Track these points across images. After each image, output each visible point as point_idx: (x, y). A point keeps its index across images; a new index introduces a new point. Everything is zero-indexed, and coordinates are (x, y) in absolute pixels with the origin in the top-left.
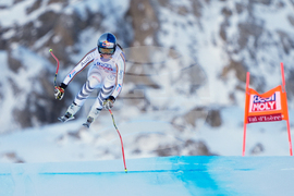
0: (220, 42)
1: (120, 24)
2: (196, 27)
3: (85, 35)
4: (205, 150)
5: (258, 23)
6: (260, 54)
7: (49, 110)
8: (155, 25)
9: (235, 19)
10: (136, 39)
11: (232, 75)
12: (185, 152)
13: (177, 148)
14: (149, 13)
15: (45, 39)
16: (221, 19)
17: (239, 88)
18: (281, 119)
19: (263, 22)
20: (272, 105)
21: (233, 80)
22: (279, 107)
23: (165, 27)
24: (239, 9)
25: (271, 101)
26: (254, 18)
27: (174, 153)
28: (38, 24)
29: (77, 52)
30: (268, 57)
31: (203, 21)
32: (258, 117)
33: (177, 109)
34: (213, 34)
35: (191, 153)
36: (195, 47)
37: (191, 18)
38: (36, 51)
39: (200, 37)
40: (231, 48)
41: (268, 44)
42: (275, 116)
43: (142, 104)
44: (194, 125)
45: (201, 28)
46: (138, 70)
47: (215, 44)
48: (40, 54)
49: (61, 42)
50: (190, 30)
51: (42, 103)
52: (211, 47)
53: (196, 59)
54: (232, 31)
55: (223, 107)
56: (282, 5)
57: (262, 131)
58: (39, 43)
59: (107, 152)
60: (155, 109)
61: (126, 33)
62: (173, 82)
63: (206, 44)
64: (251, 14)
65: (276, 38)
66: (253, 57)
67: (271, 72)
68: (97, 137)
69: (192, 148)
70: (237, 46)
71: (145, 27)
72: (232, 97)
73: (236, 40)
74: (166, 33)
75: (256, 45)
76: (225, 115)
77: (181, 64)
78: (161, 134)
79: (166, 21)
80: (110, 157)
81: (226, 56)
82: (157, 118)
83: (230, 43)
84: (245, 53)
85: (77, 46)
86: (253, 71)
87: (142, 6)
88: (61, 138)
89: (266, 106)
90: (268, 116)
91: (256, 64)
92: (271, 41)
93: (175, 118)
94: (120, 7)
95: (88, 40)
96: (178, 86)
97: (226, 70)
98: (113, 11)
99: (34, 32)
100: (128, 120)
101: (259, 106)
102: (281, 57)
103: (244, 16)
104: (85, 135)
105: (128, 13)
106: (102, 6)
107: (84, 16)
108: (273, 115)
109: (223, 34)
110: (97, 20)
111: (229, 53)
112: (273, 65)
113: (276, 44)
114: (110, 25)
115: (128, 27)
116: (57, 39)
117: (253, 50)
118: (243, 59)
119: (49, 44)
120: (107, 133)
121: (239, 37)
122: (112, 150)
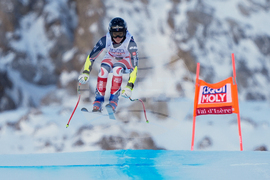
0: (168, 30)
1: (63, 10)
2: (143, 14)
3: (25, 20)
5: (208, 11)
6: (209, 44)
8: (100, 11)
9: (183, 7)
10: (80, 25)
11: (180, 63)
13: (121, 140)
16: (169, 6)
17: (186, 79)
18: (231, 112)
19: (213, 10)
20: (222, 97)
21: (181, 69)
22: (229, 100)
25: (222, 93)
26: (203, 6)
27: (118, 145)
29: (18, 38)
30: (218, 46)
31: (151, 8)
32: (207, 109)
34: (160, 21)
35: (136, 146)
36: (142, 35)
37: (138, 4)
39: (147, 24)
40: (179, 37)
41: (217, 34)
42: (226, 109)
45: (148, 15)
47: (162, 32)
50: (137, 17)
52: (158, 35)
54: (181, 19)
55: (169, 99)
57: (211, 123)
59: (48, 144)
61: (70, 19)
63: (153, 32)
64: (200, 2)
65: (226, 27)
66: (202, 46)
67: (221, 63)
68: (38, 128)
70: (186, 35)
71: (91, 13)
72: (179, 87)
73: (184, 28)
75: (205, 34)
76: (172, 106)
78: (106, 126)
81: (174, 44)
83: (178, 31)
84: (194, 43)
85: (18, 32)
86: (202, 61)
89: (216, 98)
90: (218, 108)
91: (205, 54)
92: (221, 30)
95: (29, 25)
101: (208, 98)
102: (230, 47)
103: (193, 4)
104: (23, 125)
108: (223, 108)
109: (171, 22)
110: (39, 4)
111: (177, 42)
112: (222, 55)
113: (226, 33)
114: (53, 10)
115: (72, 12)
117: (202, 40)
118: (192, 49)
120: (48, 124)
121: (187, 25)
122: (53, 142)
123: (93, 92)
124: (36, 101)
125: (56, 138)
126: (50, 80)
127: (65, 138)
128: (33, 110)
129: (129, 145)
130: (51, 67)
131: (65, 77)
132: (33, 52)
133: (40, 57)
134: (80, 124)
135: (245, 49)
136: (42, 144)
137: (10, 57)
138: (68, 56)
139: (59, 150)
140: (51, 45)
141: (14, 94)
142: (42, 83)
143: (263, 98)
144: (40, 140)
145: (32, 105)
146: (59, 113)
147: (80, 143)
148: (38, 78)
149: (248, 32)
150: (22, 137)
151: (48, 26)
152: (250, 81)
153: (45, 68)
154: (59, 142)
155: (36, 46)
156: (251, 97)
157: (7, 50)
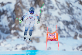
1: (12, 14)
3: (2, 16)
4: (35, 49)
6: (50, 22)
8: (21, 14)
9: (43, 13)
11: (43, 28)
12: (29, 49)
13: (27, 48)
14: (20, 11)
16: (40, 12)
17: (44, 32)
18: (56, 40)
19: (51, 14)
20: (54, 36)
21: (43, 30)
22: (56, 37)
24: (45, 10)
27: (26, 49)
30: (52, 23)
32: (50, 40)
35: (31, 50)
40: (42, 21)
42: (55, 40)
43: (18, 36)
44: (32, 42)
46: (17, 26)
54: (43, 16)
56: (56, 9)
57: (51, 44)
59: (8, 49)
60: (21, 37)
61: (14, 16)
65: (55, 18)
67: (53, 27)
68: (5, 45)
69: (31, 48)
70: (44, 20)
71: (19, 14)
72: (42, 34)
73: (44, 18)
75: (49, 20)
76: (41, 39)
78: (23, 44)
79: (25, 13)
80: (9, 50)
84: (46, 22)
86: (48, 27)
87: (18, 9)
89: (52, 37)
92: (53, 19)
94: (12, 9)
95: (3, 18)
97: (41, 27)
98: (10, 10)
100: (14, 40)
101: (50, 37)
102: (56, 23)
103: (46, 12)
104: (2, 44)
105: (14, 11)
106: (7, 9)
107: (2, 11)
108: (54, 39)
110: (6, 12)
112: (54, 25)
113: (55, 20)
114: (9, 14)
115: (14, 14)
118: (46, 24)
120: (8, 44)
123: (20, 36)
124: (5, 38)
126: (8, 32)
127: (12, 47)
130: (9, 29)
131: (13, 31)
132: (4, 25)
133: (6, 26)
134: (16, 44)
135: (60, 24)
138: (13, 26)
139: (11, 50)
140: (9, 23)
142: (7, 33)
143: (64, 37)
144: (6, 48)
145: (4, 39)
146: (11, 41)
147: (16, 49)
148: (5, 31)
149: (60, 19)
151: (8, 18)
152: (61, 32)
153: (7, 29)
154: (11, 48)
156: (61, 37)
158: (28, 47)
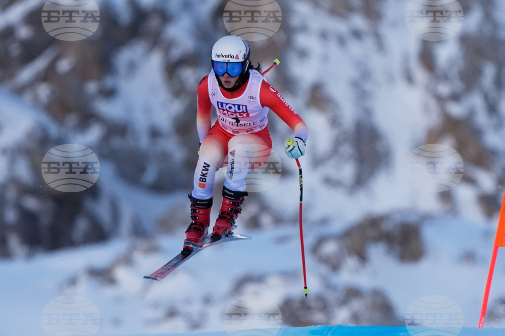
0: (420, 75)
2: (369, 42)
3: (125, 56)
7: (46, 220)
13: (324, 305)
15: (40, 64)
23: (302, 40)
26: (495, 25)
28: (24, 32)
29: (109, 94)
31: (387, 32)
33: (324, 221)
34: (406, 58)
35: (355, 317)
36: (368, 86)
37: (359, 21)
38: (20, 91)
39: (377, 63)
40: (444, 89)
44: (362, 257)
45: (380, 44)
47: (409, 79)
48: (28, 97)
49: (73, 71)
50: (356, 49)
51: (31, 203)
52: (401, 86)
53: (368, 112)
55: (427, 218)
58: (26, 74)
59: (172, 313)
60: (278, 220)
62: (317, 162)
63: (390, 79)
64: (488, 16)
66: (492, 108)
69: (357, 305)
70: (458, 85)
72: (446, 196)
73: (454, 72)
74: (303, 54)
75: (499, 83)
76: (430, 235)
77: (335, 122)
79: (304, 28)
80: (178, 325)
81: (433, 105)
82: (282, 240)
83: (444, 77)
84: (476, 101)
85: (109, 82)
86: (494, 139)
88: (73, 281)
91: (499, 126)
93: (321, 240)
95: (132, 67)
96: (329, 169)
97: (434, 136)
98: (188, 5)
99: (15, 50)
103: (474, 20)
104: (121, 274)
107: (125, 16)
109: (427, 57)
110: (154, 23)
111: (440, 99)
114: (181, 35)
116: (64, 65)
117: (493, 94)
118: (471, 114)
119: (47, 75)
121: (461, 63)
122: (183, 308)
123: (264, 207)
124: (148, 224)
125: (188, 301)
126: (176, 181)
127: (207, 300)
128: (142, 244)
129: (342, 316)
130: (178, 154)
132: (141, 122)
133: (155, 133)
134: (239, 271)
136: (159, 313)
137: (94, 134)
139: (195, 325)
140: (177, 107)
141: (102, 211)
144: (156, 305)
145: (139, 232)
148: (150, 175)
150: (119, 300)
151: (172, 69)
153: (165, 156)
154: (195, 309)
155: (148, 110)
157: (87, 118)
158: (331, 297)
